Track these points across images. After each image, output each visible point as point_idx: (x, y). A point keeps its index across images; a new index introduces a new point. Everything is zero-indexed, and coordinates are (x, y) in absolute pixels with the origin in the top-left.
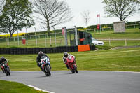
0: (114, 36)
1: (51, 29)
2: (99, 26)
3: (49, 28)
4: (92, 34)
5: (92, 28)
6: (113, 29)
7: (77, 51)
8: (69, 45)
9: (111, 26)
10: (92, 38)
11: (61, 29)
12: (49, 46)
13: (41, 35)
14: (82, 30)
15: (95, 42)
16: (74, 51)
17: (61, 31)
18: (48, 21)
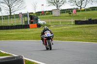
0: (52, 18)
1: (12, 14)
2: (43, 12)
3: (11, 13)
4: (39, 17)
5: (39, 13)
6: (52, 14)
7: (29, 28)
8: (24, 24)
9: (50, 12)
10: (39, 20)
11: (18, 14)
12: (11, 25)
13: (6, 17)
14: (32, 15)
15: (40, 22)
16: (27, 28)
17: (19, 15)
18: (10, 9)
